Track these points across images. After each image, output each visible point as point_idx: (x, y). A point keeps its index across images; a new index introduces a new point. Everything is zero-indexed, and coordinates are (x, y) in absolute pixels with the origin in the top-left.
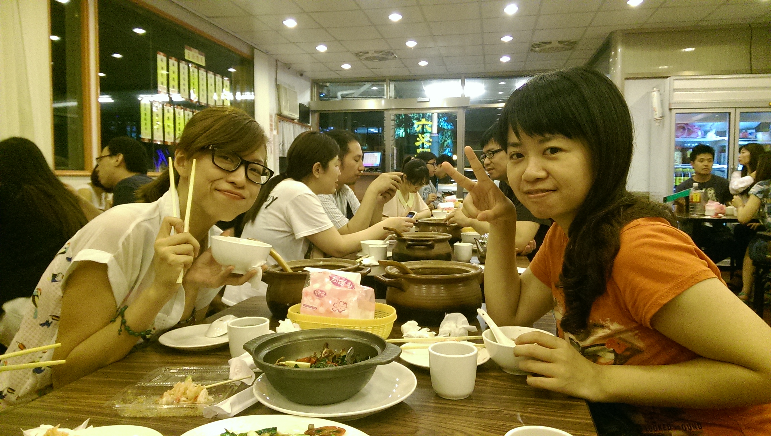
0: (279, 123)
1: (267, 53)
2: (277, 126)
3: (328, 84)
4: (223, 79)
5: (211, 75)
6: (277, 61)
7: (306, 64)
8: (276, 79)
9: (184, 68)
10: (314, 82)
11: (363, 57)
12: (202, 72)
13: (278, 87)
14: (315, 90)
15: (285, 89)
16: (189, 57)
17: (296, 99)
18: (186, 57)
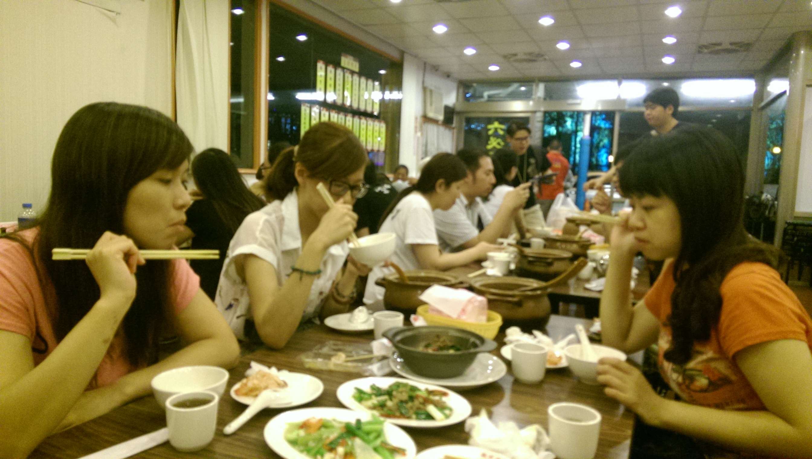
0: (423, 125)
1: (416, 56)
2: (421, 127)
3: (474, 84)
4: (374, 83)
5: (363, 80)
6: (425, 63)
8: (423, 81)
9: (340, 74)
10: (461, 83)
11: (511, 59)
12: (356, 77)
13: (424, 89)
14: (461, 90)
15: (431, 91)
16: (345, 64)
17: (442, 101)
18: (342, 65)
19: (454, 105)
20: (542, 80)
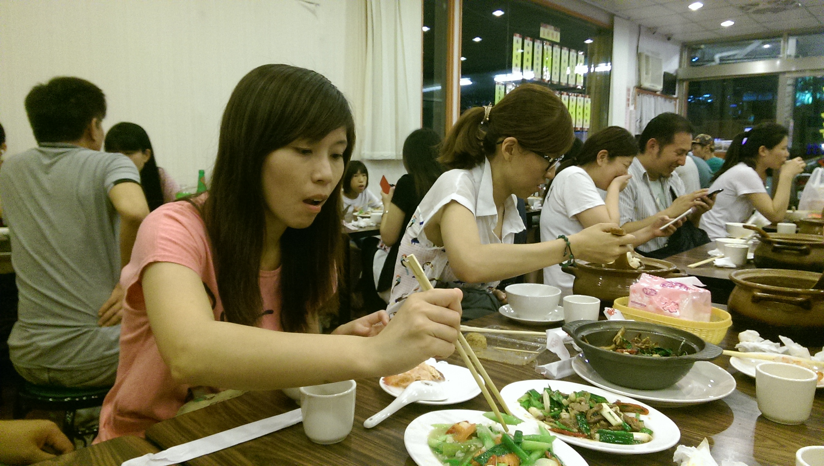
0: (638, 97)
1: (628, 19)
2: (635, 99)
3: (703, 46)
4: (577, 53)
5: (565, 51)
6: (640, 26)
7: (675, 26)
8: (638, 47)
9: (538, 47)
10: (685, 46)
11: (750, 11)
12: (557, 49)
13: (639, 56)
14: (685, 55)
15: (647, 57)
16: (544, 35)
17: (661, 68)
18: (541, 36)
19: (677, 71)
20: (791, 33)
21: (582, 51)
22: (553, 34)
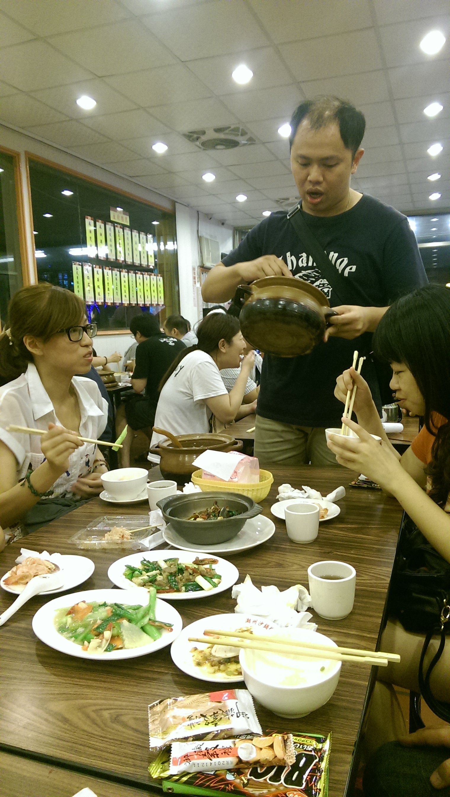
0: (202, 275)
1: (188, 206)
2: (200, 277)
4: (146, 236)
5: (135, 233)
6: (198, 212)
7: (228, 214)
8: (198, 231)
9: (110, 229)
10: (237, 230)
11: (283, 204)
12: (127, 231)
13: (200, 239)
14: (237, 237)
15: (207, 240)
16: (114, 218)
17: (218, 249)
18: (112, 219)
21: (150, 234)
22: (122, 217)
